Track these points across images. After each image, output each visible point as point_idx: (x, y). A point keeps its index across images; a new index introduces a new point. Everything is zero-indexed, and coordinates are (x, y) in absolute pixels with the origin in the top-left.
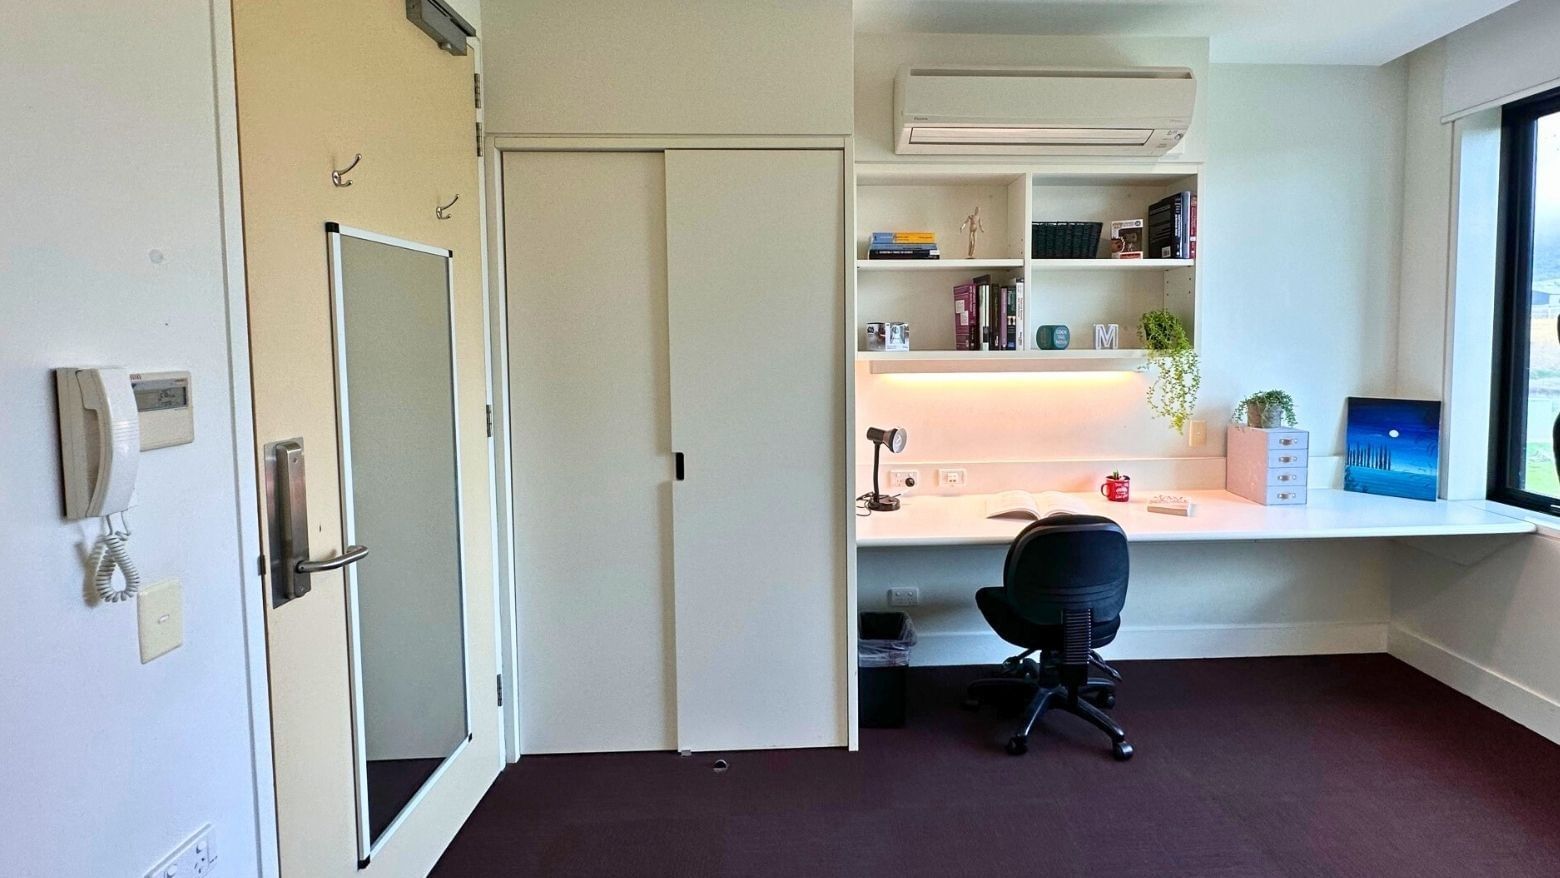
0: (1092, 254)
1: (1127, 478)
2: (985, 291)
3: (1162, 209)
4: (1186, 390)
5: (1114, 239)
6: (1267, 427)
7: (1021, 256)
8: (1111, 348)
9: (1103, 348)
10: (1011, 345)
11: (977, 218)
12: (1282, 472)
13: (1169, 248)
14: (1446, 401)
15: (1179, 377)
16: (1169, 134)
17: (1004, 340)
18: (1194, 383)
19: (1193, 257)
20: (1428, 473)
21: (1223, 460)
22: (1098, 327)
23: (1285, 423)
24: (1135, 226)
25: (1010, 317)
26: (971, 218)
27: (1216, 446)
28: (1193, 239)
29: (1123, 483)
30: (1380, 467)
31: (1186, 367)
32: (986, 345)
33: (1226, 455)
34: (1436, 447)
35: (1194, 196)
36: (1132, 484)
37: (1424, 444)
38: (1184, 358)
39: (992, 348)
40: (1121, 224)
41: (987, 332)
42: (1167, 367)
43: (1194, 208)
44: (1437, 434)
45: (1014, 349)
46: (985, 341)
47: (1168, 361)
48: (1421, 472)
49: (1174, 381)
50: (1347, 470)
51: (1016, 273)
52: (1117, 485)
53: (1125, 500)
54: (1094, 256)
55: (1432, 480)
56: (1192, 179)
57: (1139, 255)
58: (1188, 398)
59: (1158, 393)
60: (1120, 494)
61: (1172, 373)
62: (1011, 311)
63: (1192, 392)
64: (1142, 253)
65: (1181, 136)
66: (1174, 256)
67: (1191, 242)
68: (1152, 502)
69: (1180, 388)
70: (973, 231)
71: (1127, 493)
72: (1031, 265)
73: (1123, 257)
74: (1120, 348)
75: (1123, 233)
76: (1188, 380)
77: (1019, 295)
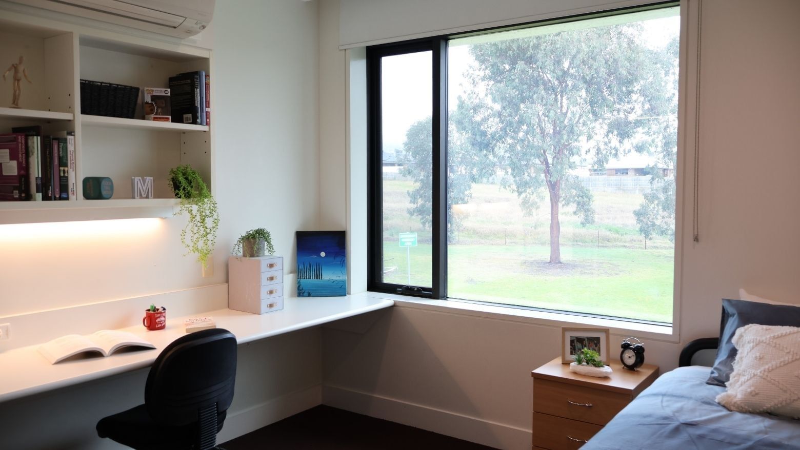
0: (131, 116)
1: (164, 309)
2: (36, 142)
3: (182, 82)
4: (208, 230)
5: (147, 103)
6: (258, 256)
7: (70, 109)
8: (147, 197)
9: (141, 197)
10: (64, 195)
11: (21, 68)
12: (269, 289)
13: (190, 116)
14: (348, 230)
15: (203, 221)
16: (196, 24)
17: (57, 190)
18: (214, 225)
19: (208, 124)
20: (341, 278)
21: (226, 285)
22: (137, 179)
23: (266, 253)
24: (164, 94)
25: (62, 168)
26: (15, 68)
27: (221, 276)
28: (208, 110)
29: (161, 313)
30: (317, 278)
31: (208, 213)
32: (39, 196)
33: (227, 281)
34: (344, 260)
35: (207, 76)
36: (167, 313)
37: (338, 259)
38: (207, 205)
39: (46, 198)
40: (153, 91)
41: (39, 182)
42: (194, 212)
43: (207, 85)
44: (344, 252)
45: (67, 199)
46: (38, 191)
47: (195, 208)
48: (338, 278)
49: (199, 224)
50: (299, 283)
51: (67, 127)
52: (157, 316)
53: (163, 328)
54: (132, 117)
55: (344, 282)
56: (205, 61)
57: (168, 118)
58: (210, 237)
59: (189, 234)
60: (160, 323)
61: (198, 218)
62: (63, 162)
63: (212, 232)
64: (170, 117)
65: (204, 27)
66: (194, 122)
67: (206, 112)
68: (187, 325)
69: (203, 229)
70: (17, 79)
71: (165, 321)
72: (81, 120)
73: (155, 119)
74: (154, 197)
75: (154, 98)
76: (209, 222)
77: (70, 148)
